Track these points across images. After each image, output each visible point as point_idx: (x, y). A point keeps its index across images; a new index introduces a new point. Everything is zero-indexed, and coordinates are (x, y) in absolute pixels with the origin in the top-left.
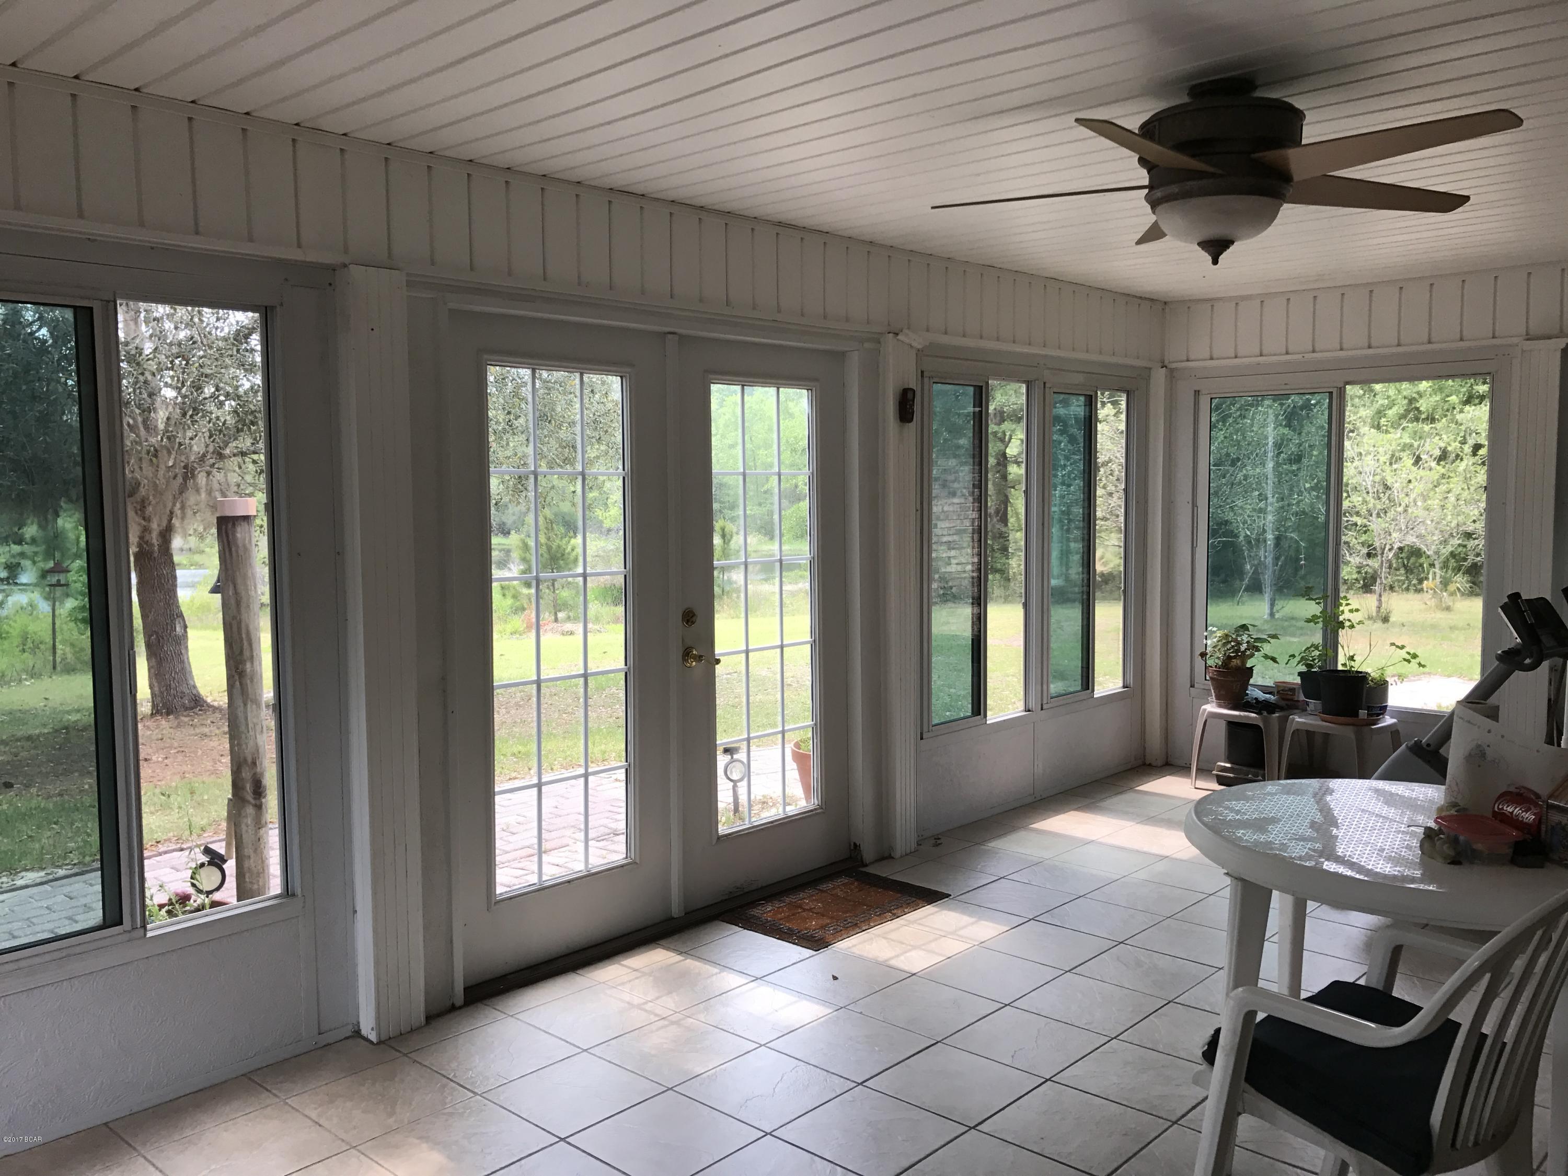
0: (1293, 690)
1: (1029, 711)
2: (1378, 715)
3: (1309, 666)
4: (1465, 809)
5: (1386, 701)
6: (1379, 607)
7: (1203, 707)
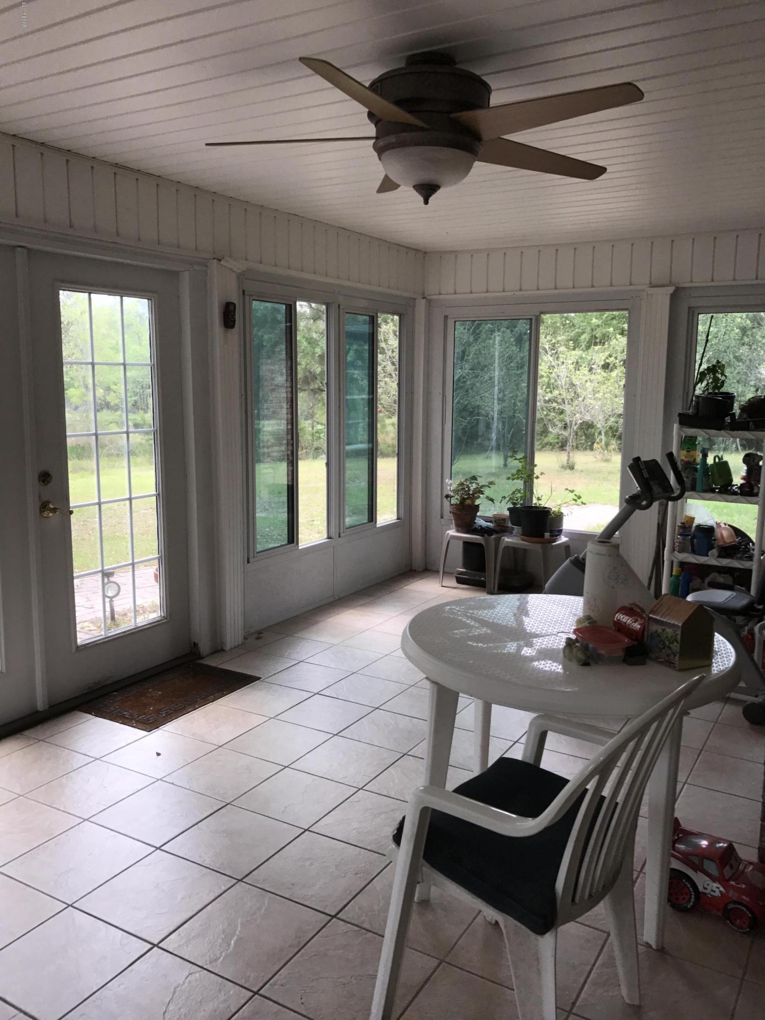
0: (504, 520)
1: (330, 538)
2: (557, 536)
3: (514, 504)
4: (595, 622)
5: (562, 526)
6: (568, 460)
7: (448, 532)
